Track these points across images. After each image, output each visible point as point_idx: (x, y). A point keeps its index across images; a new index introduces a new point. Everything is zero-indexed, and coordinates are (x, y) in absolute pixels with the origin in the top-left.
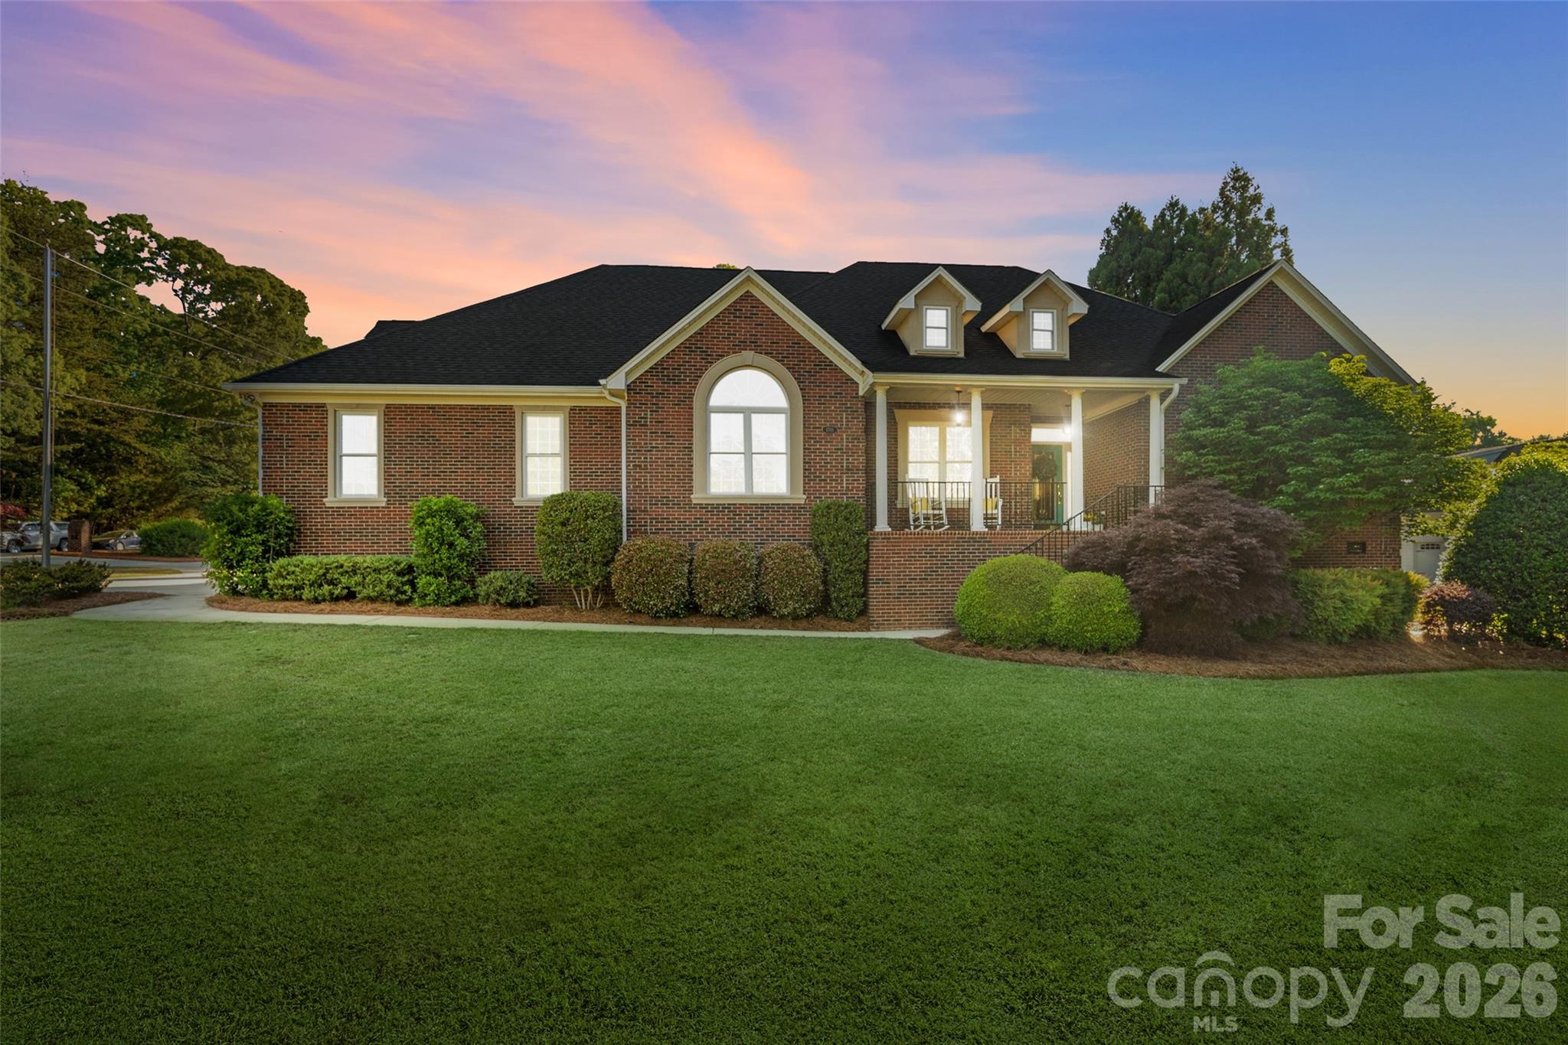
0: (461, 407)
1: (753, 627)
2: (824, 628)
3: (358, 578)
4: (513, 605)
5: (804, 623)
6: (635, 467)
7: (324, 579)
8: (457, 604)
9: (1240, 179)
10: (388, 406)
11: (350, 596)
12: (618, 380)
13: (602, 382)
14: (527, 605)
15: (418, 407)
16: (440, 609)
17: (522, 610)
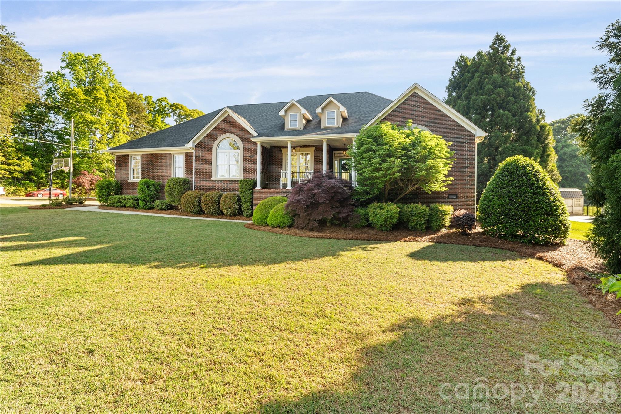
0: (159, 154)
1: (218, 218)
2: (239, 219)
3: (126, 201)
4: (161, 209)
5: (233, 217)
6: (197, 170)
7: (119, 201)
8: (148, 209)
9: (499, 39)
10: (142, 155)
11: (124, 206)
12: (190, 144)
13: (186, 145)
14: (165, 210)
15: (149, 154)
16: (143, 210)
17: (164, 211)
